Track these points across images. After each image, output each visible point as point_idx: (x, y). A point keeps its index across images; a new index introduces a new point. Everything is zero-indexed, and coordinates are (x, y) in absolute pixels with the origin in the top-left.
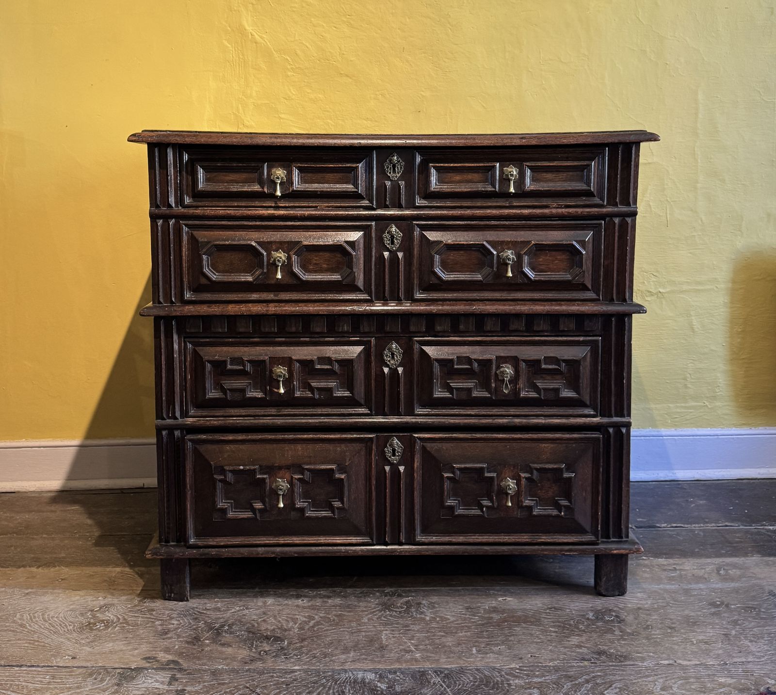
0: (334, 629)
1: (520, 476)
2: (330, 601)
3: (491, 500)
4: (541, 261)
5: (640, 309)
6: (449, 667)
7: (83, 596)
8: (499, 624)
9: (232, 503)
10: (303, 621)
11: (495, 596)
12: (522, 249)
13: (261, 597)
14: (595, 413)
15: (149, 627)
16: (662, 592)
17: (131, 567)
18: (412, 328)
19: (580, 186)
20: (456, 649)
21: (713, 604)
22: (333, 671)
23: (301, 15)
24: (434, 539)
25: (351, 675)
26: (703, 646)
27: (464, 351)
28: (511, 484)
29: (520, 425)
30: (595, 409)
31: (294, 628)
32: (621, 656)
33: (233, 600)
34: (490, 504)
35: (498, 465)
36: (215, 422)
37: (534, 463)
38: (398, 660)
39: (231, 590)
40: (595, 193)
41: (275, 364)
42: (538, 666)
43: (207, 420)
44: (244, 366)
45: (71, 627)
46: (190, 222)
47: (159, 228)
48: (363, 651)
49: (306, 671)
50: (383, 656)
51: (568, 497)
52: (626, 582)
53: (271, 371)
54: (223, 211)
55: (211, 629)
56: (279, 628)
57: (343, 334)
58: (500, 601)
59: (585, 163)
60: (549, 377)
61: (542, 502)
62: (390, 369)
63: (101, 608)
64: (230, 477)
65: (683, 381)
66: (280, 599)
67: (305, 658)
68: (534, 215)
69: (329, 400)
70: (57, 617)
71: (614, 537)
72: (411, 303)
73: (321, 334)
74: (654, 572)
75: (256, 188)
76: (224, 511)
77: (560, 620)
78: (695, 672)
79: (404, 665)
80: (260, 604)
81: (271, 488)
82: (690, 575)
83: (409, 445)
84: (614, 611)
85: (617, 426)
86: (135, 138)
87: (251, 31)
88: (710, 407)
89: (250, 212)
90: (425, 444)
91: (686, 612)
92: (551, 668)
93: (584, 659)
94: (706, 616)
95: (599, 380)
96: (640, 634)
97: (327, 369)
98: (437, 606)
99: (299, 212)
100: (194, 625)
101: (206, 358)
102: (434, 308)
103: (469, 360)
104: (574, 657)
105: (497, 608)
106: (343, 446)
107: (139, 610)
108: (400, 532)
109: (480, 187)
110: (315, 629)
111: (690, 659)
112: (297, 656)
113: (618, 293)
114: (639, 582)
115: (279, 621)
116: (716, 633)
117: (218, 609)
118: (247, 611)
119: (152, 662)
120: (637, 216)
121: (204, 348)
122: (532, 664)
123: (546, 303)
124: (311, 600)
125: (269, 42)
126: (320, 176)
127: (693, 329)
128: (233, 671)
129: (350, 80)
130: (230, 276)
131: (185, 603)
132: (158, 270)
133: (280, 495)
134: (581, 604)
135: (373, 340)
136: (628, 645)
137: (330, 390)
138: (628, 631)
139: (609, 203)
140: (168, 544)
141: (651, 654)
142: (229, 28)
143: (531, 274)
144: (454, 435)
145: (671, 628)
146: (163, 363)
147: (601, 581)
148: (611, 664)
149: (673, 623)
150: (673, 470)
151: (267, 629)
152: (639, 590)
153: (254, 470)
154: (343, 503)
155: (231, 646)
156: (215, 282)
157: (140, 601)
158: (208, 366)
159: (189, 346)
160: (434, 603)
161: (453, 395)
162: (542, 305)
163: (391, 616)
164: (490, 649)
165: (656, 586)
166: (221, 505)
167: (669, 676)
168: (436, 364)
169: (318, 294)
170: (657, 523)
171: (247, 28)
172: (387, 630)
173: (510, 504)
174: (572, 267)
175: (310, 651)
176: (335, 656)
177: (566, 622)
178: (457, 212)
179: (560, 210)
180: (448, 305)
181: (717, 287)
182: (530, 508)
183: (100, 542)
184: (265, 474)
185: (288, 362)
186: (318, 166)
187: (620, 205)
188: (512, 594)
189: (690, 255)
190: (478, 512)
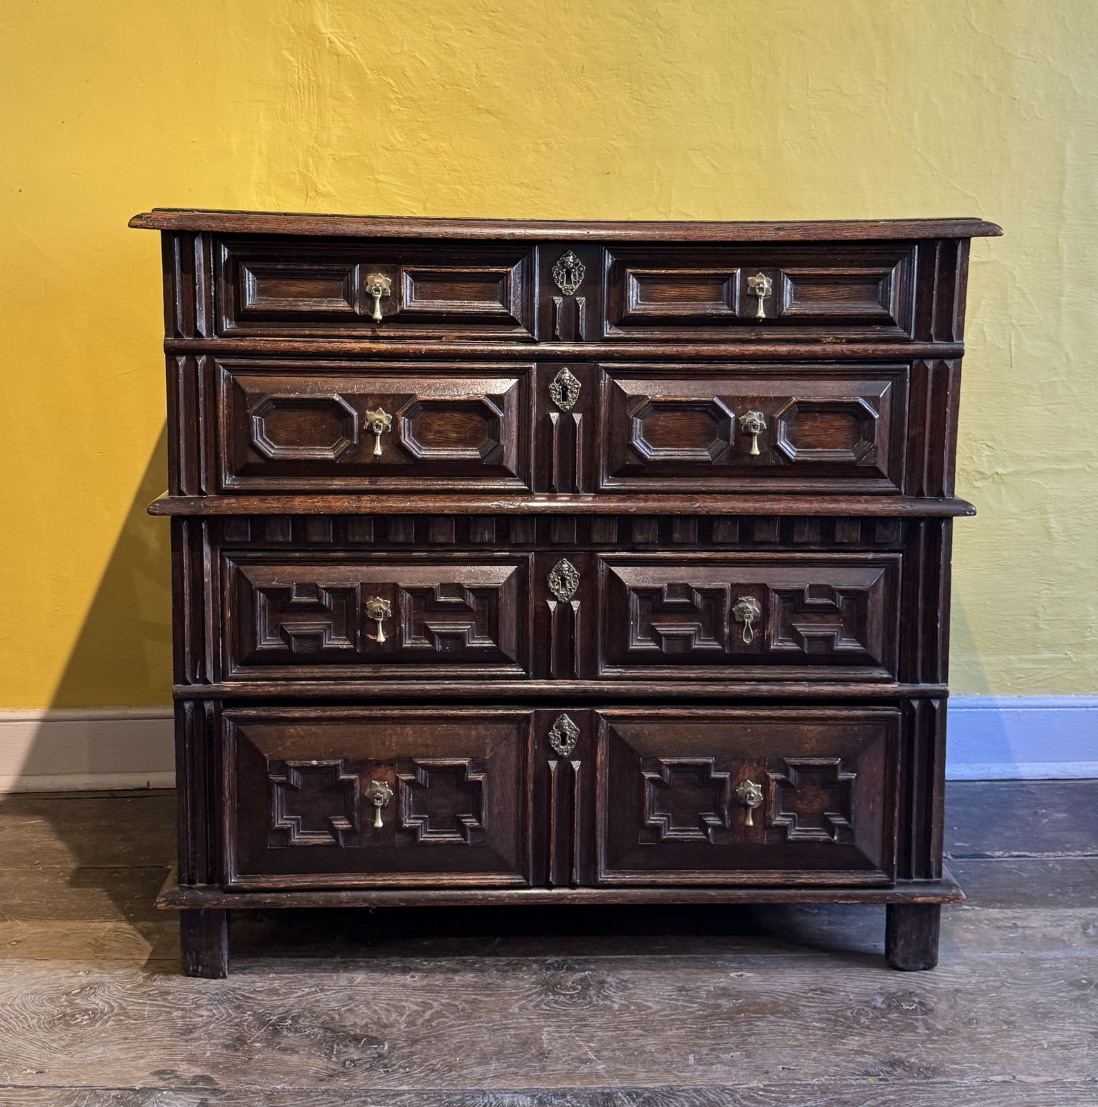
0: (465, 1024)
1: (767, 777)
2: (457, 978)
3: (722, 818)
4: (806, 430)
5: (966, 509)
6: (650, 1086)
7: (52, 970)
8: (731, 1016)
9: (298, 819)
10: (414, 1011)
11: (723, 969)
12: (776, 411)
13: (345, 971)
14: (890, 676)
15: (163, 1020)
16: (993, 963)
17: (131, 920)
18: (596, 538)
19: (873, 308)
20: (662, 1057)
21: (1076, 984)
22: (463, 1092)
23: (413, 10)
24: (628, 878)
25: (492, 1100)
26: (1059, 1052)
27: (681, 574)
28: (753, 790)
29: (769, 695)
30: (890, 670)
31: (399, 1023)
32: (927, 1069)
33: (300, 976)
34: (719, 823)
35: (733, 759)
36: (271, 688)
37: (791, 757)
38: (569, 1076)
39: (294, 960)
40: (896, 320)
41: (370, 594)
42: (794, 1085)
43: (258, 685)
44: (320, 598)
45: (35, 1021)
46: (232, 361)
47: (181, 371)
48: (512, 1060)
49: (419, 1094)
50: (543, 1069)
51: (846, 813)
52: (937, 948)
53: (364, 606)
54: (286, 344)
55: (264, 1023)
56: (375, 1023)
57: (482, 546)
58: (733, 979)
59: (881, 270)
60: (817, 618)
61: (803, 818)
62: (559, 602)
63: (82, 989)
64: (295, 778)
65: (1033, 618)
66: (376, 975)
67: (417, 1072)
68: (796, 355)
69: (459, 654)
70: (10, 1005)
71: (919, 875)
72: (594, 497)
73: (446, 546)
74: (982, 930)
75: (342, 305)
76: (285, 833)
77: (830, 1009)
78: (1045, 1094)
79: (578, 1083)
80: (343, 982)
81: (362, 795)
82: (1040, 935)
83: (589, 728)
84: (917, 995)
85: (926, 697)
86: (140, 222)
87: (329, 35)
88: (1075, 660)
89: (332, 345)
90: (614, 726)
91: (1032, 997)
92: (816, 1088)
93: (867, 1074)
94: (1065, 1004)
95: (898, 622)
96: (958, 1032)
97: (456, 604)
98: (631, 986)
99: (412, 347)
100: (235, 1018)
101: (257, 584)
102: (631, 506)
103: (687, 590)
104: (852, 1071)
105: (728, 989)
106: (481, 729)
107: (145, 993)
108: (572, 867)
109: (709, 308)
110: (434, 1024)
111: (1038, 1073)
112: (404, 1068)
113: (930, 482)
114: (958, 948)
115: (375, 1012)
116: (1079, 1031)
117: (274, 992)
118: (321, 995)
119: (169, 1079)
120: (963, 358)
121: (254, 567)
122: (784, 1082)
123: (813, 498)
124: (426, 977)
125: (360, 54)
126: (447, 286)
127: (1049, 533)
128: (301, 1093)
129: (494, 119)
130: (298, 450)
131: (221, 980)
132: (179, 440)
133: (378, 807)
134: (864, 983)
135: (531, 556)
136: (939, 1050)
137: (459, 637)
138: (939, 1027)
139: (918, 337)
140: (194, 886)
141: (976, 1065)
142: (293, 31)
143: (790, 451)
144: (662, 711)
145: (1006, 1023)
146: (187, 591)
147: (896, 945)
148: (910, 1081)
149: (1011, 1015)
150: (1013, 762)
151: (355, 1024)
152: (958, 961)
153: (336, 766)
154: (480, 820)
155: (297, 1052)
156: (272, 460)
157: (146, 978)
158: (261, 597)
159: (229, 564)
160: (625, 981)
161: (661, 646)
162: (807, 501)
163: (556, 1002)
164: (717, 1057)
165: (985, 955)
166: (280, 822)
167: (1003, 1101)
168: (634, 596)
169: (442, 480)
170: (988, 850)
171: (323, 30)
172: (550, 1026)
173: (751, 823)
174: (857, 440)
175: (425, 1060)
176: (466, 1069)
177: (840, 1013)
178: (670, 348)
179: (838, 348)
180: (654, 500)
181: (1089, 466)
182: (783, 830)
183: (78, 879)
184: (353, 773)
185: (392, 591)
186: (443, 270)
187: (936, 340)
188: (753, 967)
189: (1047, 413)
190: (699, 835)
